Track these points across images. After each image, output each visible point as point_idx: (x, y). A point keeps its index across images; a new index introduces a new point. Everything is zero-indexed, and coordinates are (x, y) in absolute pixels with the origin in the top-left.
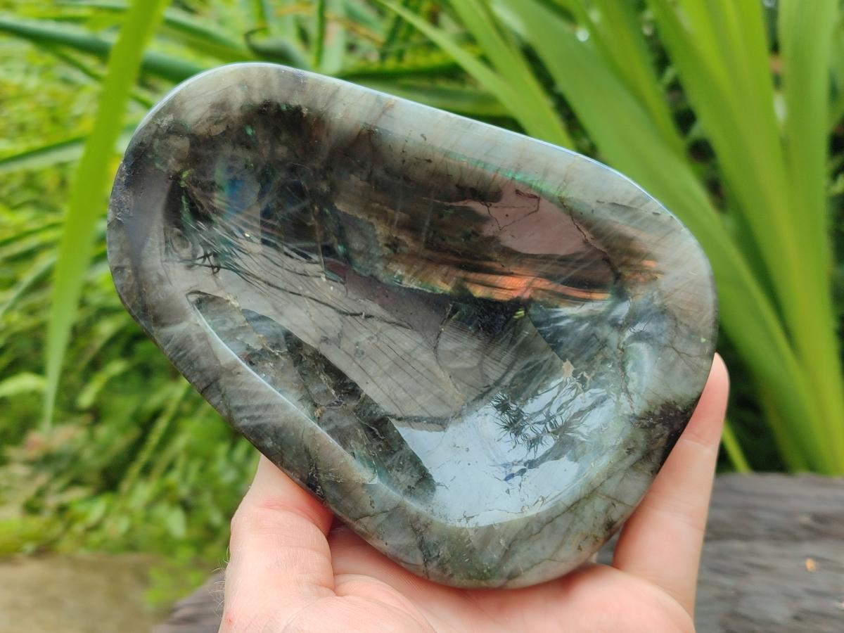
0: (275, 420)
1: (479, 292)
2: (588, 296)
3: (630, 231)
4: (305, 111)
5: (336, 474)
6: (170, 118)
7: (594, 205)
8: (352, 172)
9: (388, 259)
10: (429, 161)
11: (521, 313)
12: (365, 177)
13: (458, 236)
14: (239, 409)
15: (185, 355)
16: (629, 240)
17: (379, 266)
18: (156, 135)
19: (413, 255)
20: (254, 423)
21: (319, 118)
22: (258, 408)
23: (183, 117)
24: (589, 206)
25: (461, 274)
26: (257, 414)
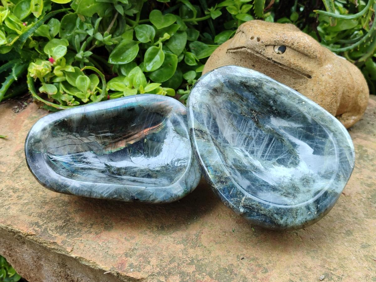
0: (113, 190)
1: (132, 142)
2: (158, 125)
3: (159, 103)
4: (66, 119)
5: (136, 191)
6: (33, 139)
7: (147, 102)
8: (84, 130)
9: (105, 148)
10: (103, 115)
11: (145, 140)
12: (88, 130)
13: (119, 131)
14: (102, 193)
15: (79, 190)
16: (160, 105)
17: (104, 151)
18: (31, 146)
19: (110, 143)
20: (109, 193)
21: (70, 119)
22: (107, 189)
23: (36, 138)
24: (146, 103)
25: (125, 140)
26: (108, 191)
